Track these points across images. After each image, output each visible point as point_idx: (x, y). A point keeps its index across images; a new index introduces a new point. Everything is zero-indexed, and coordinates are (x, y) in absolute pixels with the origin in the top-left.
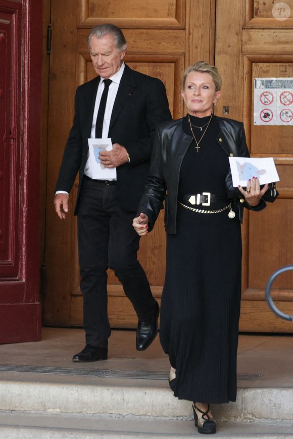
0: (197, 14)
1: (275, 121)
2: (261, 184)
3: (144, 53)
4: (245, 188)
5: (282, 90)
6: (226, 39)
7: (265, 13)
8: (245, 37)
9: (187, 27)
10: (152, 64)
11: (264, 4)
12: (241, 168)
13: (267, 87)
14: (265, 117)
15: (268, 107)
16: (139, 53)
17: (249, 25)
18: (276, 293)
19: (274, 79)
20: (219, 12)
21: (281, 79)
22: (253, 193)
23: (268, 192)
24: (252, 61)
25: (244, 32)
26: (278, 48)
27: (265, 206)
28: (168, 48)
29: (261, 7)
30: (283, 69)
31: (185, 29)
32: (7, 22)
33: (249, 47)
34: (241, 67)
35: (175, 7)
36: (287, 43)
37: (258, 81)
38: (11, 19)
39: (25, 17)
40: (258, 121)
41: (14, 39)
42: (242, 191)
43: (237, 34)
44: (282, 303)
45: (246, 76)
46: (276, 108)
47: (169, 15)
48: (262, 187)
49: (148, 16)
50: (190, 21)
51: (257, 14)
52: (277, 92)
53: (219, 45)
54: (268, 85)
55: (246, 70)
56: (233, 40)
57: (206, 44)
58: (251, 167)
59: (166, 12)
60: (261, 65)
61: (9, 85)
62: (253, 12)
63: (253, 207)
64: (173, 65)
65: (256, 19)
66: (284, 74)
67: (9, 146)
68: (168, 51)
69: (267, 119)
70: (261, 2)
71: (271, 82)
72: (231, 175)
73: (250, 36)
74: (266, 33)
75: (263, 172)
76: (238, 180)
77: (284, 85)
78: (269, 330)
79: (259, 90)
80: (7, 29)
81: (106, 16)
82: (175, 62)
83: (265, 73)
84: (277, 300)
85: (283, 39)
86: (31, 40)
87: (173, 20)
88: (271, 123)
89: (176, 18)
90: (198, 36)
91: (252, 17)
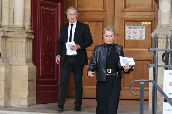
0: (109, 7)
1: (132, 38)
2: (130, 65)
3: (94, 19)
4: (125, 66)
5: (134, 29)
6: (118, 14)
7: (129, 7)
8: (123, 14)
9: (106, 11)
10: (96, 22)
11: (129, 4)
12: (123, 60)
13: (129, 29)
14: (129, 37)
15: (130, 34)
16: (92, 19)
17: (124, 11)
18: (132, 88)
19: (132, 26)
20: (115, 7)
21: (133, 26)
22: (127, 68)
23: (131, 68)
24: (125, 21)
25: (123, 13)
26: (132, 17)
27: (130, 72)
28: (101, 17)
29: (128, 5)
30: (134, 23)
31: (105, 12)
32: (54, 10)
33: (124, 17)
34: (122, 23)
35: (103, 5)
36: (135, 16)
37: (127, 27)
38: (55, 9)
39: (59, 9)
40: (127, 38)
41: (56, 15)
42: (124, 67)
43: (121, 13)
44: (134, 91)
45: (123, 25)
46: (132, 35)
47: (101, 8)
48: (130, 66)
49: (95, 8)
50: (107, 9)
51: (126, 7)
52: (132, 30)
53: (115, 17)
54: (130, 28)
55: (123, 23)
56: (120, 15)
57: (112, 16)
58: (126, 60)
59: (100, 7)
60: (128, 22)
61: (55, 28)
62: (125, 7)
63: (126, 73)
64: (102, 22)
65: (126, 9)
66: (134, 25)
67: (55, 45)
68: (101, 18)
69: (130, 38)
70: (128, 4)
71: (131, 27)
72: (120, 62)
73: (124, 14)
74: (129, 13)
75: (130, 62)
76: (122, 64)
77: (134, 28)
78: (130, 99)
79: (127, 29)
80: (54, 12)
81: (83, 8)
82: (103, 21)
83: (129, 24)
84: (133, 90)
85: (134, 15)
86: (61, 15)
87: (102, 9)
88: (131, 39)
89: (103, 8)
90: (110, 14)
91: (125, 8)
